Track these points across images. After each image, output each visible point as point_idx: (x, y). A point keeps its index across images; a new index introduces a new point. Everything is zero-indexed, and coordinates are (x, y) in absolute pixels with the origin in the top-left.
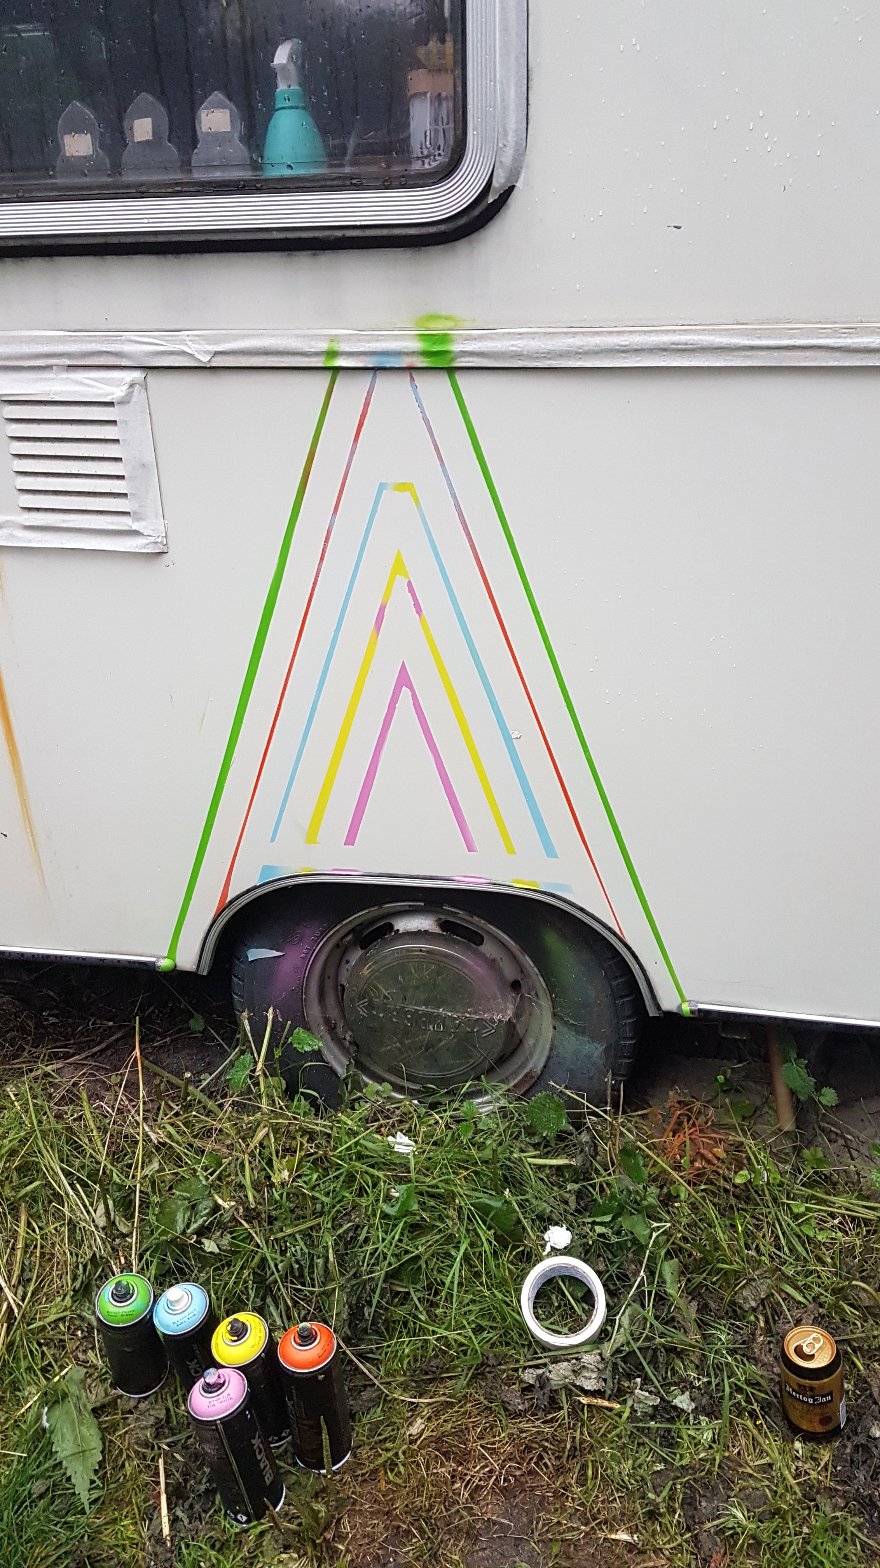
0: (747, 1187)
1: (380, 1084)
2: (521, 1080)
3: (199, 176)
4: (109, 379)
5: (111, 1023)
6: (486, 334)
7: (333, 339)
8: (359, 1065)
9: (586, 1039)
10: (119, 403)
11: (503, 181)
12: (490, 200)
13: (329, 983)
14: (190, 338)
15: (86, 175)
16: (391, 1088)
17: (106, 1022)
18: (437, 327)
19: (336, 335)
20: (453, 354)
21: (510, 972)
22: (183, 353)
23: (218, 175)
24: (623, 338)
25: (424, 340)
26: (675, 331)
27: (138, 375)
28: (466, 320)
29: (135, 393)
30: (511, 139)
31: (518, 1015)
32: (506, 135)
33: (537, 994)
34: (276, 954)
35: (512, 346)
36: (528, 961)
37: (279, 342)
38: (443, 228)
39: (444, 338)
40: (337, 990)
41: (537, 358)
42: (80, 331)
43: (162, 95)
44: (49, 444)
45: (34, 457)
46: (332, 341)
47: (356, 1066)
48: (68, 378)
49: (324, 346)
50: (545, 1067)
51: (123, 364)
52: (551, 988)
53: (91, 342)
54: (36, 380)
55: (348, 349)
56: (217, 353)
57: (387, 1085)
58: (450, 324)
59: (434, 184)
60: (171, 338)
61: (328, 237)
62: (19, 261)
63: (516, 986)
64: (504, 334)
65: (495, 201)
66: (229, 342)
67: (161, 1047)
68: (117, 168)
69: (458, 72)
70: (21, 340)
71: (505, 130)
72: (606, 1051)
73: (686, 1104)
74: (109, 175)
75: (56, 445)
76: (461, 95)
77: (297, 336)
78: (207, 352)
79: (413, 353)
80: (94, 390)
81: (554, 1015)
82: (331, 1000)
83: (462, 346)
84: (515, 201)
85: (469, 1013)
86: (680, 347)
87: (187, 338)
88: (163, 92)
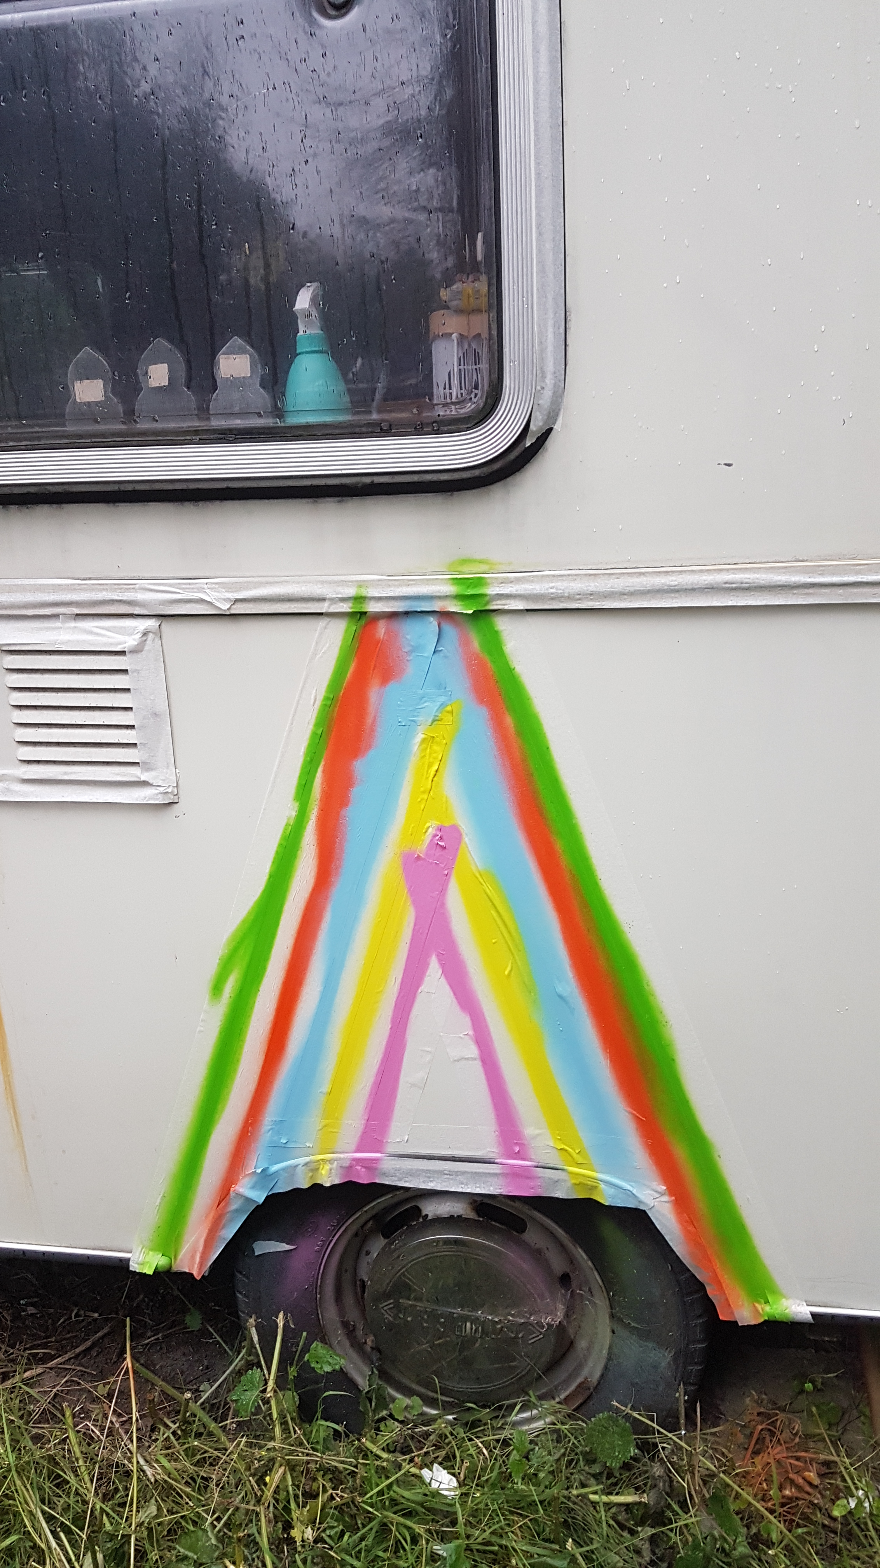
0: (847, 1520)
1: (410, 1398)
2: (574, 1391)
3: (216, 423)
4: (121, 628)
5: (96, 1315)
6: (523, 577)
7: (360, 584)
8: (384, 1375)
9: (651, 1345)
10: (131, 652)
11: (541, 424)
12: (528, 444)
13: (347, 1277)
14: (208, 586)
15: (98, 423)
16: (421, 1403)
17: (91, 1314)
18: (471, 571)
19: (364, 581)
20: (487, 598)
21: (558, 1265)
22: (202, 601)
23: (238, 423)
24: (671, 578)
25: (458, 584)
26: (728, 570)
27: (152, 623)
28: (500, 564)
29: (149, 642)
30: (549, 381)
31: (567, 1315)
32: (544, 377)
33: (590, 1289)
34: (287, 1247)
35: (552, 588)
36: (580, 1254)
37: (303, 588)
38: (477, 472)
39: (480, 582)
40: (355, 1286)
41: (579, 599)
42: (90, 579)
43: (180, 342)
44: (53, 694)
45: (35, 707)
46: (360, 586)
47: (380, 1377)
48: (75, 627)
49: (351, 592)
50: (602, 1376)
51: (136, 612)
52: (609, 1284)
53: (101, 590)
54: (41, 629)
55: (377, 595)
56: (237, 601)
57: (417, 1400)
58: (484, 567)
59: (468, 429)
60: (188, 586)
61: (357, 484)
62: (25, 510)
63: (565, 1280)
64: (543, 576)
65: (532, 444)
66: (251, 589)
67: (152, 1345)
68: (130, 414)
69: (493, 314)
70: (24, 589)
71: (543, 372)
72: (675, 1358)
73: (769, 1417)
74: (123, 423)
75: (61, 695)
76: (496, 338)
77: (323, 582)
78: (227, 600)
79: (446, 597)
80: (104, 640)
81: (612, 1316)
82: (349, 1299)
83: (498, 589)
84: (553, 444)
85: (512, 1315)
86: (734, 585)
87: (206, 586)
88: (182, 340)
